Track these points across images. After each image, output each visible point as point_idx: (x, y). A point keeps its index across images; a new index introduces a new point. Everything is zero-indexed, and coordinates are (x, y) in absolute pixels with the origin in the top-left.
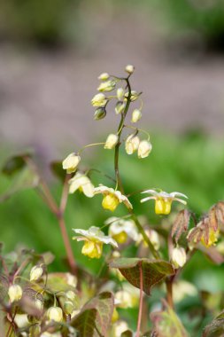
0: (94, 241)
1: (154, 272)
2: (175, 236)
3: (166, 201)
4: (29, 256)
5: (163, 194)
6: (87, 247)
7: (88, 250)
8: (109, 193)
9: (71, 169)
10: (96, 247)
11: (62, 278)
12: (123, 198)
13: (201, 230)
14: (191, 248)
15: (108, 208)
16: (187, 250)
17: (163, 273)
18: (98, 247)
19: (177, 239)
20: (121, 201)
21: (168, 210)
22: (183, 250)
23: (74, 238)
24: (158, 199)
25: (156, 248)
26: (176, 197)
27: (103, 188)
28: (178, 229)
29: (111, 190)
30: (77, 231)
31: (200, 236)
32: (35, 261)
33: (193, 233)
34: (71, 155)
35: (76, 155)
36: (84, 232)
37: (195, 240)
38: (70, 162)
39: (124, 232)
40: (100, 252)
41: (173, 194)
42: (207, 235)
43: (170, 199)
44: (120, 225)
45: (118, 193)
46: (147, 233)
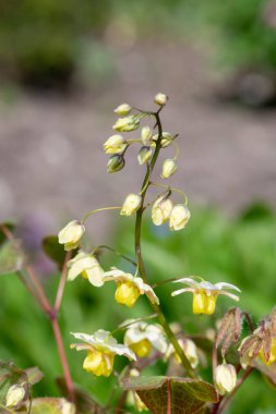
0: (102, 351)
1: (188, 398)
2: (220, 347)
3: (209, 294)
4: (6, 372)
5: (205, 285)
6: (92, 360)
7: (93, 364)
8: (124, 281)
9: (71, 244)
10: (104, 360)
11: (53, 405)
12: (145, 288)
13: (260, 339)
14: (244, 366)
15: (124, 302)
16: (238, 368)
17: (202, 399)
18: (108, 360)
19: (223, 351)
20: (142, 293)
21: (211, 308)
22: (232, 368)
23: (72, 346)
24: (197, 292)
25: (194, 366)
26: (224, 289)
27: (116, 273)
28: (226, 337)
29: (129, 276)
30: (77, 336)
31: (258, 347)
32: (15, 378)
33: (247, 342)
34: (71, 223)
35: (79, 223)
36: (87, 337)
37: (251, 355)
38: (69, 234)
39: (146, 340)
40: (110, 367)
41: (220, 286)
42: (268, 346)
43: (214, 293)
44: (142, 330)
45: (139, 281)
46: (180, 342)
